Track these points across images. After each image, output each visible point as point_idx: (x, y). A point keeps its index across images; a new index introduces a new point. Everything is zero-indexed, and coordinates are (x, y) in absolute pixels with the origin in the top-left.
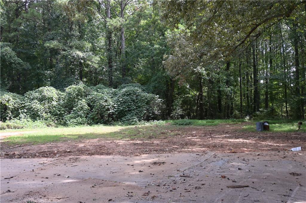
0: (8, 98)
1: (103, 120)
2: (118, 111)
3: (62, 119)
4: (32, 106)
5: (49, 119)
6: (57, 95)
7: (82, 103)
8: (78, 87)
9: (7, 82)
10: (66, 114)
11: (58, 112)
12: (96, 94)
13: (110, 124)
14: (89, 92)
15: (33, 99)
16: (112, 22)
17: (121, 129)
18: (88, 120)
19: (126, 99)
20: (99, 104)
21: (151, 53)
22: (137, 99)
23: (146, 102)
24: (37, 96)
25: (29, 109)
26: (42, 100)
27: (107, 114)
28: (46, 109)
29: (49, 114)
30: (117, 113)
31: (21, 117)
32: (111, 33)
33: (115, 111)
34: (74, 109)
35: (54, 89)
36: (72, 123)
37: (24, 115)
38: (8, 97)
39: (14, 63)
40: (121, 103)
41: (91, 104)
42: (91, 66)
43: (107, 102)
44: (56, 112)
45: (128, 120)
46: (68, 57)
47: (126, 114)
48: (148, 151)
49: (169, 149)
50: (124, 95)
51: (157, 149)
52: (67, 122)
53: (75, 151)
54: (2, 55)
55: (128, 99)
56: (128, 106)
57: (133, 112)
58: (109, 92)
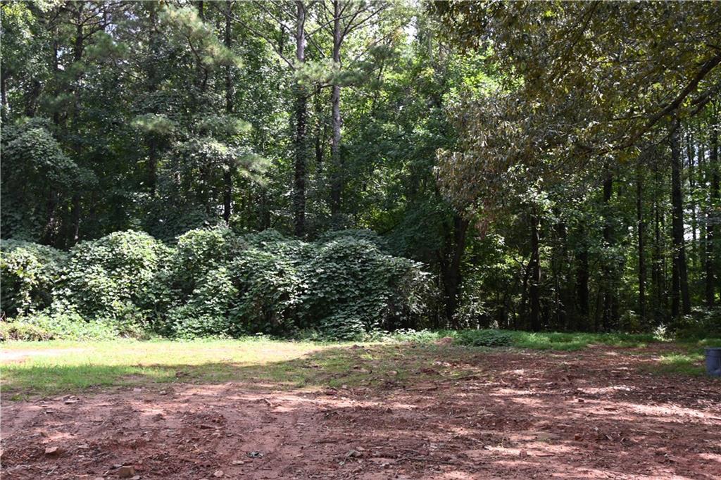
0: (26, 258)
1: (269, 324)
2: (313, 300)
3: (164, 318)
4: (86, 280)
5: (128, 316)
6: (156, 253)
7: (217, 276)
8: (211, 234)
9: (33, 218)
10: (174, 304)
11: (154, 298)
12: (255, 253)
13: (289, 335)
14: (239, 248)
15: (91, 262)
16: (308, 69)
17: (311, 352)
18: (231, 323)
19: (334, 269)
20: (262, 281)
21: (406, 150)
22: (362, 271)
23: (386, 281)
24: (102, 254)
25: (76, 289)
27: (282, 309)
28: (123, 289)
29: (129, 303)
30: (307, 307)
31: (55, 309)
32: (304, 99)
33: (304, 301)
34: (196, 291)
35: (149, 237)
36: (187, 330)
37: (64, 304)
38: (27, 255)
39: (53, 168)
40: (320, 279)
41: (242, 280)
42: (252, 184)
43: (283, 277)
44: (149, 298)
45: (337, 327)
46: (189, 155)
47: (333, 309)
48: (361, 457)
49: (441, 444)
50: (328, 259)
51: (395, 448)
52: (174, 327)
53: (79, 448)
54: (23, 147)
55: (339, 269)
56: (338, 289)
57: (351, 306)
58: (291, 249)
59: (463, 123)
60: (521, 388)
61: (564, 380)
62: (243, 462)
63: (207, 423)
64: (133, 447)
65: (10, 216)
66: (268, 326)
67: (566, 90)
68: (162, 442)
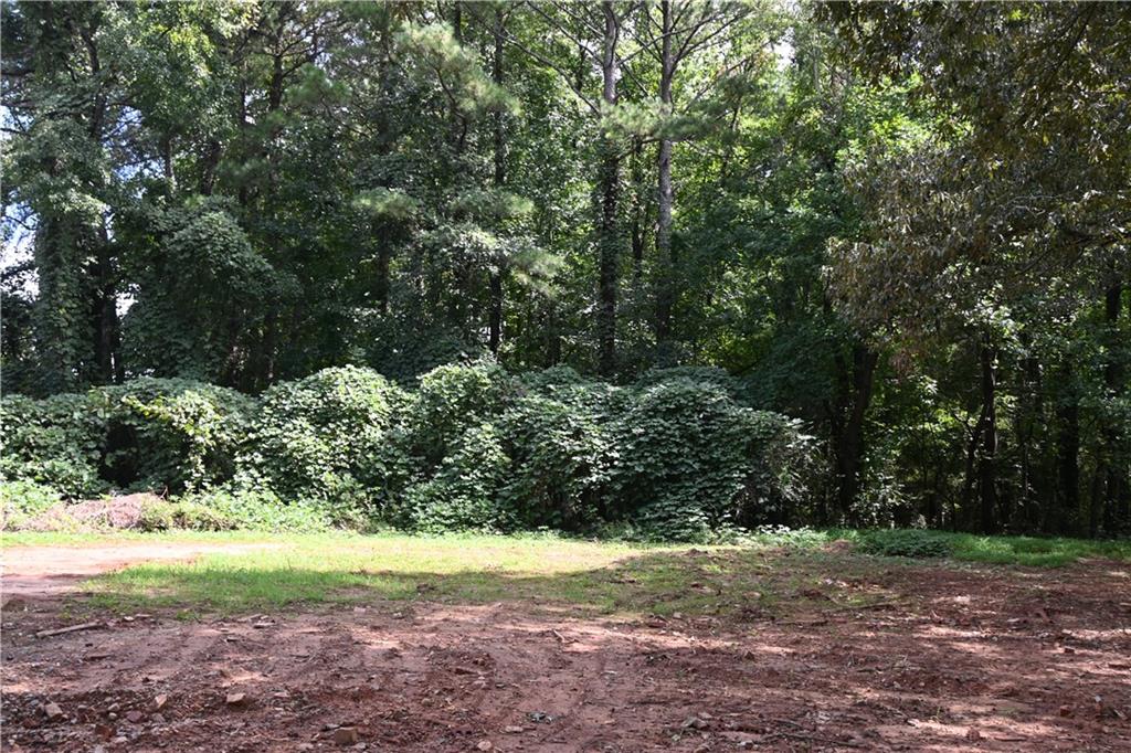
0: (198, 406)
1: (559, 512)
2: (627, 477)
3: (399, 501)
4: (285, 440)
5: (346, 496)
6: (387, 401)
7: (479, 436)
8: (471, 372)
9: (209, 346)
10: (414, 479)
11: (384, 469)
12: (538, 402)
13: (589, 531)
14: (513, 394)
15: (291, 413)
16: (621, 115)
17: (624, 558)
18: (500, 510)
19: (661, 429)
20: (548, 445)
21: (777, 240)
22: (705, 432)
23: (743, 448)
24: (308, 402)
25: (270, 454)
26: (326, 417)
27: (578, 491)
28: (339, 454)
29: (347, 476)
30: (618, 487)
31: (239, 484)
32: (615, 162)
33: (613, 478)
34: (447, 460)
35: (377, 376)
36: (432, 520)
37: (252, 476)
38: (199, 402)
39: (238, 271)
40: (638, 445)
41: (517, 445)
42: (534, 295)
43: (580, 440)
44: (377, 470)
45: (664, 519)
46: (438, 250)
47: (658, 492)
48: (706, 729)
49: (836, 714)
50: (651, 413)
51: (761, 716)
52: (414, 514)
53: (276, 697)
54: (195, 241)
55: (669, 429)
56: (667, 460)
57: (687, 487)
58: (593, 397)
59: (872, 195)
60: (966, 627)
61: (1038, 615)
62: (521, 729)
63: (465, 665)
64: (355, 698)
65: (175, 343)
66: (556, 517)
67: (1045, 139)
68: (397, 693)
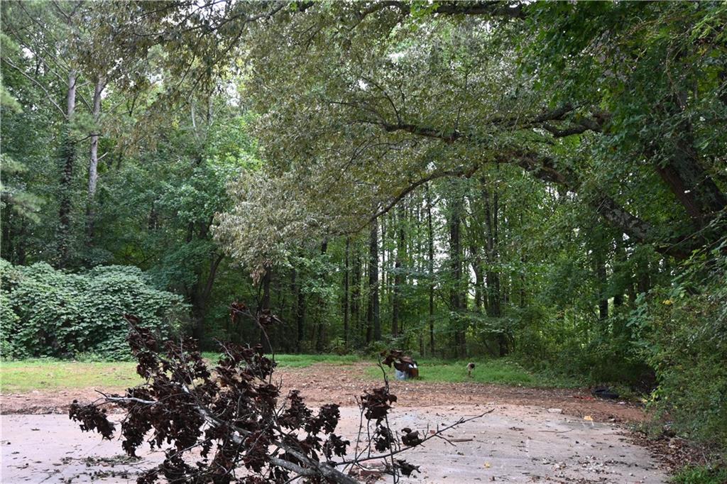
1: (51, 347)
2: (91, 327)
12: (34, 284)
13: (69, 358)
14: (17, 279)
18: (16, 348)
19: (111, 301)
20: (45, 309)
21: (172, 201)
22: (135, 303)
23: (155, 311)
27: (64, 335)
30: (87, 333)
32: (73, 144)
33: (84, 328)
40: (97, 309)
41: (23, 309)
43: (65, 307)
45: (113, 350)
47: (109, 335)
50: (104, 292)
55: (115, 301)
56: (114, 318)
57: (124, 332)
66: (50, 350)
